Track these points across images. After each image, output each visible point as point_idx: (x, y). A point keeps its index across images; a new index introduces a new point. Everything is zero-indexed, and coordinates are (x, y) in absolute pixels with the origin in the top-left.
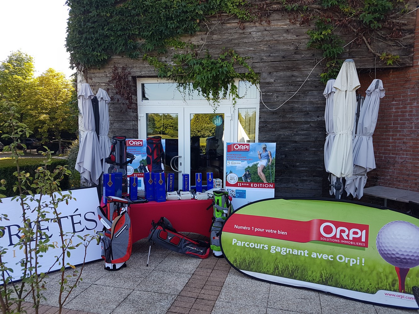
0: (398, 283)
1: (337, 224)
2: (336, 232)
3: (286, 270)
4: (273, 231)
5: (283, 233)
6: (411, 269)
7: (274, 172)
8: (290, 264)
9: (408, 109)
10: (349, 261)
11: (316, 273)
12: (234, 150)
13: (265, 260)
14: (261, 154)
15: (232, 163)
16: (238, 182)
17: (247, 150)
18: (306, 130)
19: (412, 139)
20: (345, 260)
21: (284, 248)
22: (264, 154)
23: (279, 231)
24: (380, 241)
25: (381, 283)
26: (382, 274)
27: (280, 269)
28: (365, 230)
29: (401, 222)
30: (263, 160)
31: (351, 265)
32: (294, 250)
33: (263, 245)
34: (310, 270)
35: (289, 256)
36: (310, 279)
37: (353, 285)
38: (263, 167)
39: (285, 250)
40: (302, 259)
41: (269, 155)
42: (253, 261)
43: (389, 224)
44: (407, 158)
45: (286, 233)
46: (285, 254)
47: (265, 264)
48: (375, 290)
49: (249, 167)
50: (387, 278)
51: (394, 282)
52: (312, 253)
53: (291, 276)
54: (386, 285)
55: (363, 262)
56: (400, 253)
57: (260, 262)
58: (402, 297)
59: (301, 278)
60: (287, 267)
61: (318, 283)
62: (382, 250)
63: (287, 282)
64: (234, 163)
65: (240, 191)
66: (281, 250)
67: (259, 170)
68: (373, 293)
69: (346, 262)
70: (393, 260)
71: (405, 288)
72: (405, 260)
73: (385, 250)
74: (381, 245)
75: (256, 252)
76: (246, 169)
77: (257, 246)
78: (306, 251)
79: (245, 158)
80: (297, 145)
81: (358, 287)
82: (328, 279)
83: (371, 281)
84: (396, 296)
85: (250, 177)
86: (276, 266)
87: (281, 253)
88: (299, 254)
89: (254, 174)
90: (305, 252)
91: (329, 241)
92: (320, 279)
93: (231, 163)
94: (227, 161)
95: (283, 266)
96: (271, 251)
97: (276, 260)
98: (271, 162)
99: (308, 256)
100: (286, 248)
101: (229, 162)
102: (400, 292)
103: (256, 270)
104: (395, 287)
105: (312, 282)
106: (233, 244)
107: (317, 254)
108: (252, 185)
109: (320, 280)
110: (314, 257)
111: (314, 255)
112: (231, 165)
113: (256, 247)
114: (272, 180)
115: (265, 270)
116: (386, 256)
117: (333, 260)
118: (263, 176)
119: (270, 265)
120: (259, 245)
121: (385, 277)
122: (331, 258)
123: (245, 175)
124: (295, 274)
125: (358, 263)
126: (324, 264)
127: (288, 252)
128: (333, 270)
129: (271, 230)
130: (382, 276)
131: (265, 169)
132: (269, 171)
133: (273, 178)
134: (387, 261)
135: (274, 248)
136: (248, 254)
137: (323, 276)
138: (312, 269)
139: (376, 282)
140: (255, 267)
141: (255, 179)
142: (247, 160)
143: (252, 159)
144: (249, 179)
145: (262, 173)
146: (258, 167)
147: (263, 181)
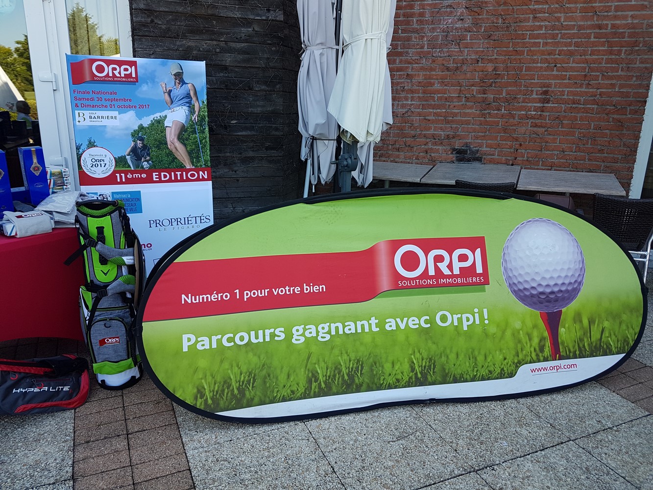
0: (548, 344)
1: (427, 245)
2: (426, 262)
3: (334, 376)
4: (292, 289)
5: (316, 289)
6: (564, 310)
7: (208, 139)
8: (343, 360)
9: (417, 10)
10: (460, 320)
11: (401, 364)
12: (94, 79)
13: (282, 368)
14: (170, 91)
15: (90, 117)
16: (115, 172)
17: (131, 80)
18: (246, 41)
19: (422, 69)
20: (452, 319)
21: (323, 325)
22: (179, 91)
23: (305, 287)
24: (509, 266)
25: (522, 350)
26: (521, 332)
27: (321, 377)
28: (479, 249)
29: (537, 220)
30: (178, 108)
31: (465, 328)
32: (346, 324)
33: (272, 330)
34: (387, 361)
35: (338, 341)
36: (391, 380)
37: (476, 369)
38: (179, 126)
39: (327, 329)
40: (368, 339)
41: (192, 93)
42: (252, 377)
43: (518, 228)
44: (412, 104)
45: (323, 288)
46: (328, 337)
47: (282, 378)
48: (513, 367)
49: (141, 128)
50: (530, 339)
51: (542, 343)
52: (387, 321)
53: (350, 387)
54: (531, 353)
55: (486, 317)
56: (544, 283)
57: (269, 376)
58: (558, 368)
59: (371, 385)
60: (337, 368)
61: (409, 384)
62: (514, 283)
63: (341, 406)
64: (98, 117)
65: (124, 196)
66: (318, 332)
67: (171, 136)
68: (511, 375)
69: (456, 324)
70: (535, 299)
71: (561, 350)
72: (552, 296)
73: (519, 282)
74: (511, 275)
75: (255, 355)
76: (135, 135)
77: (257, 338)
78: (373, 318)
79: (127, 103)
80: (230, 75)
81: (484, 372)
82: (427, 370)
83: (504, 351)
84: (548, 369)
85: (148, 155)
86: (310, 375)
87: (319, 338)
88: (359, 330)
89: (158, 147)
90: (370, 322)
91: (416, 287)
92: (411, 374)
93: (87, 117)
94: (77, 112)
95: (327, 369)
96: (294, 341)
97: (309, 358)
98: (197, 113)
99: (378, 329)
100: (328, 324)
101: (81, 115)
102: (553, 360)
103: (263, 399)
104: (545, 352)
105: (396, 387)
106: (185, 349)
107: (396, 322)
108: (154, 177)
109: (411, 378)
110: (390, 329)
111: (391, 325)
112: (88, 122)
113: (254, 341)
114: (205, 161)
115: (285, 392)
116: (522, 294)
117: (429, 325)
118: (181, 152)
119: (297, 375)
120: (260, 332)
121: (527, 338)
122: (426, 322)
123: (134, 151)
124: (357, 381)
125: (477, 322)
126: (413, 339)
127: (333, 333)
128: (434, 347)
129: (287, 288)
130: (522, 336)
131: (186, 131)
132: (195, 138)
133: (206, 156)
134: (527, 305)
135: (301, 332)
136: (234, 365)
137: (417, 368)
138: (390, 359)
139: (513, 352)
140: (258, 393)
141: (162, 161)
142: (135, 107)
143: (147, 106)
144: (145, 161)
145: (178, 142)
146: (167, 127)
147: (183, 164)
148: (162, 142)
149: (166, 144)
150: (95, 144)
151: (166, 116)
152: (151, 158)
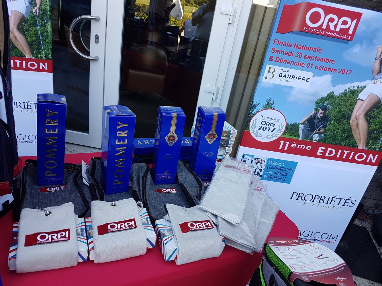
12: (303, 30)
15: (280, 75)
16: (280, 139)
17: (345, 38)
38: (373, 101)
49: (331, 96)
65: (279, 164)
67: (359, 111)
85: (324, 127)
89: (339, 121)
93: (277, 74)
94: (269, 66)
108: (319, 151)
112: (276, 81)
118: (361, 130)
123: (311, 120)
141: (335, 136)
142: (335, 71)
143: (349, 72)
144: (317, 133)
145: (364, 119)
146: (359, 99)
147: (356, 143)
148: (346, 116)
149: (349, 118)
150: (273, 106)
151: (365, 87)
152: (326, 131)
